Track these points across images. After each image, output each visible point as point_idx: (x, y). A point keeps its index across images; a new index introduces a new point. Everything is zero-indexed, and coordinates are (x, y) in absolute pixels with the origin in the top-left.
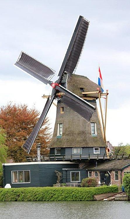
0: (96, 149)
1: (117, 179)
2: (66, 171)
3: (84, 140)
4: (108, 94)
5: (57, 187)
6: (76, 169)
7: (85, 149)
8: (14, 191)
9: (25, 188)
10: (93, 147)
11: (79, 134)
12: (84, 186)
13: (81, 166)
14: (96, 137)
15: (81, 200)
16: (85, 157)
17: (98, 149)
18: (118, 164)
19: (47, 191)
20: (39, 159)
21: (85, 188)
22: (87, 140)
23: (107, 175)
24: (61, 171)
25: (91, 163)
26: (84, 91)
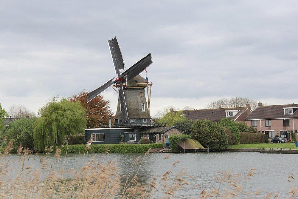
0: (144, 120)
1: (160, 139)
2: (127, 134)
3: (137, 114)
4: (152, 85)
5: (121, 144)
6: (133, 133)
7: (138, 120)
8: (94, 147)
9: (101, 145)
10: (143, 119)
11: (134, 110)
12: (141, 144)
13: (136, 131)
14: (145, 112)
15: (140, 153)
16: (138, 125)
17: (146, 120)
18: (161, 130)
19: (117, 147)
20: (110, 126)
21: (142, 145)
22: (140, 114)
23: (153, 136)
24: (124, 134)
25: (142, 129)
26: (137, 83)
